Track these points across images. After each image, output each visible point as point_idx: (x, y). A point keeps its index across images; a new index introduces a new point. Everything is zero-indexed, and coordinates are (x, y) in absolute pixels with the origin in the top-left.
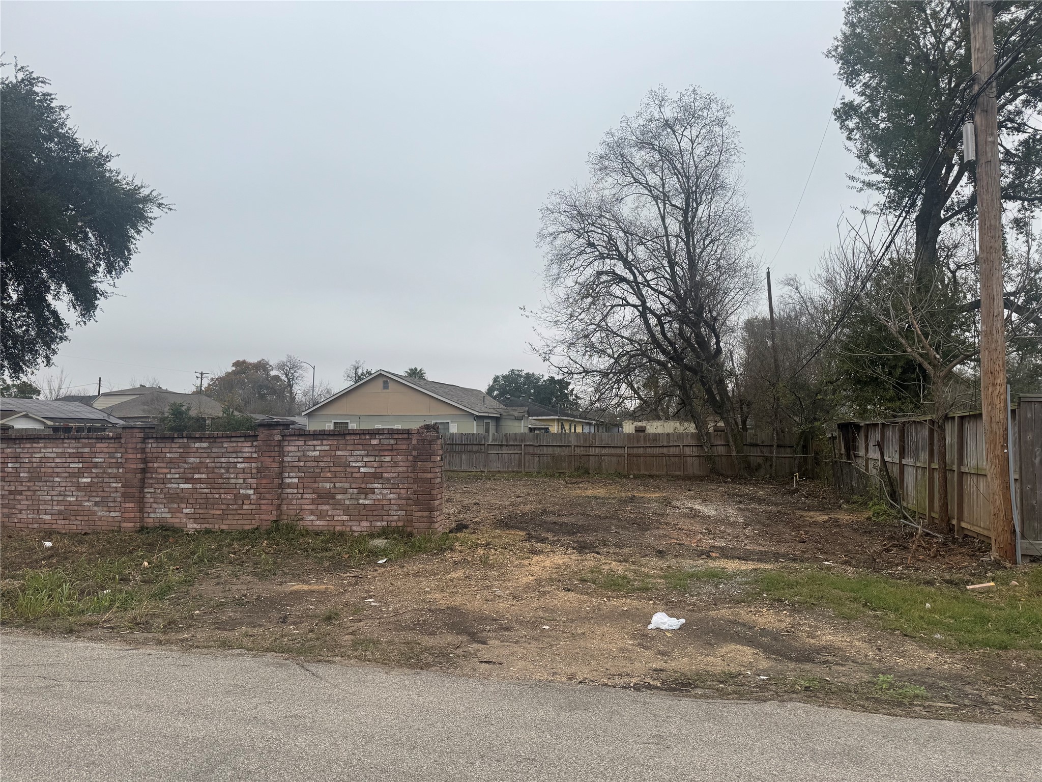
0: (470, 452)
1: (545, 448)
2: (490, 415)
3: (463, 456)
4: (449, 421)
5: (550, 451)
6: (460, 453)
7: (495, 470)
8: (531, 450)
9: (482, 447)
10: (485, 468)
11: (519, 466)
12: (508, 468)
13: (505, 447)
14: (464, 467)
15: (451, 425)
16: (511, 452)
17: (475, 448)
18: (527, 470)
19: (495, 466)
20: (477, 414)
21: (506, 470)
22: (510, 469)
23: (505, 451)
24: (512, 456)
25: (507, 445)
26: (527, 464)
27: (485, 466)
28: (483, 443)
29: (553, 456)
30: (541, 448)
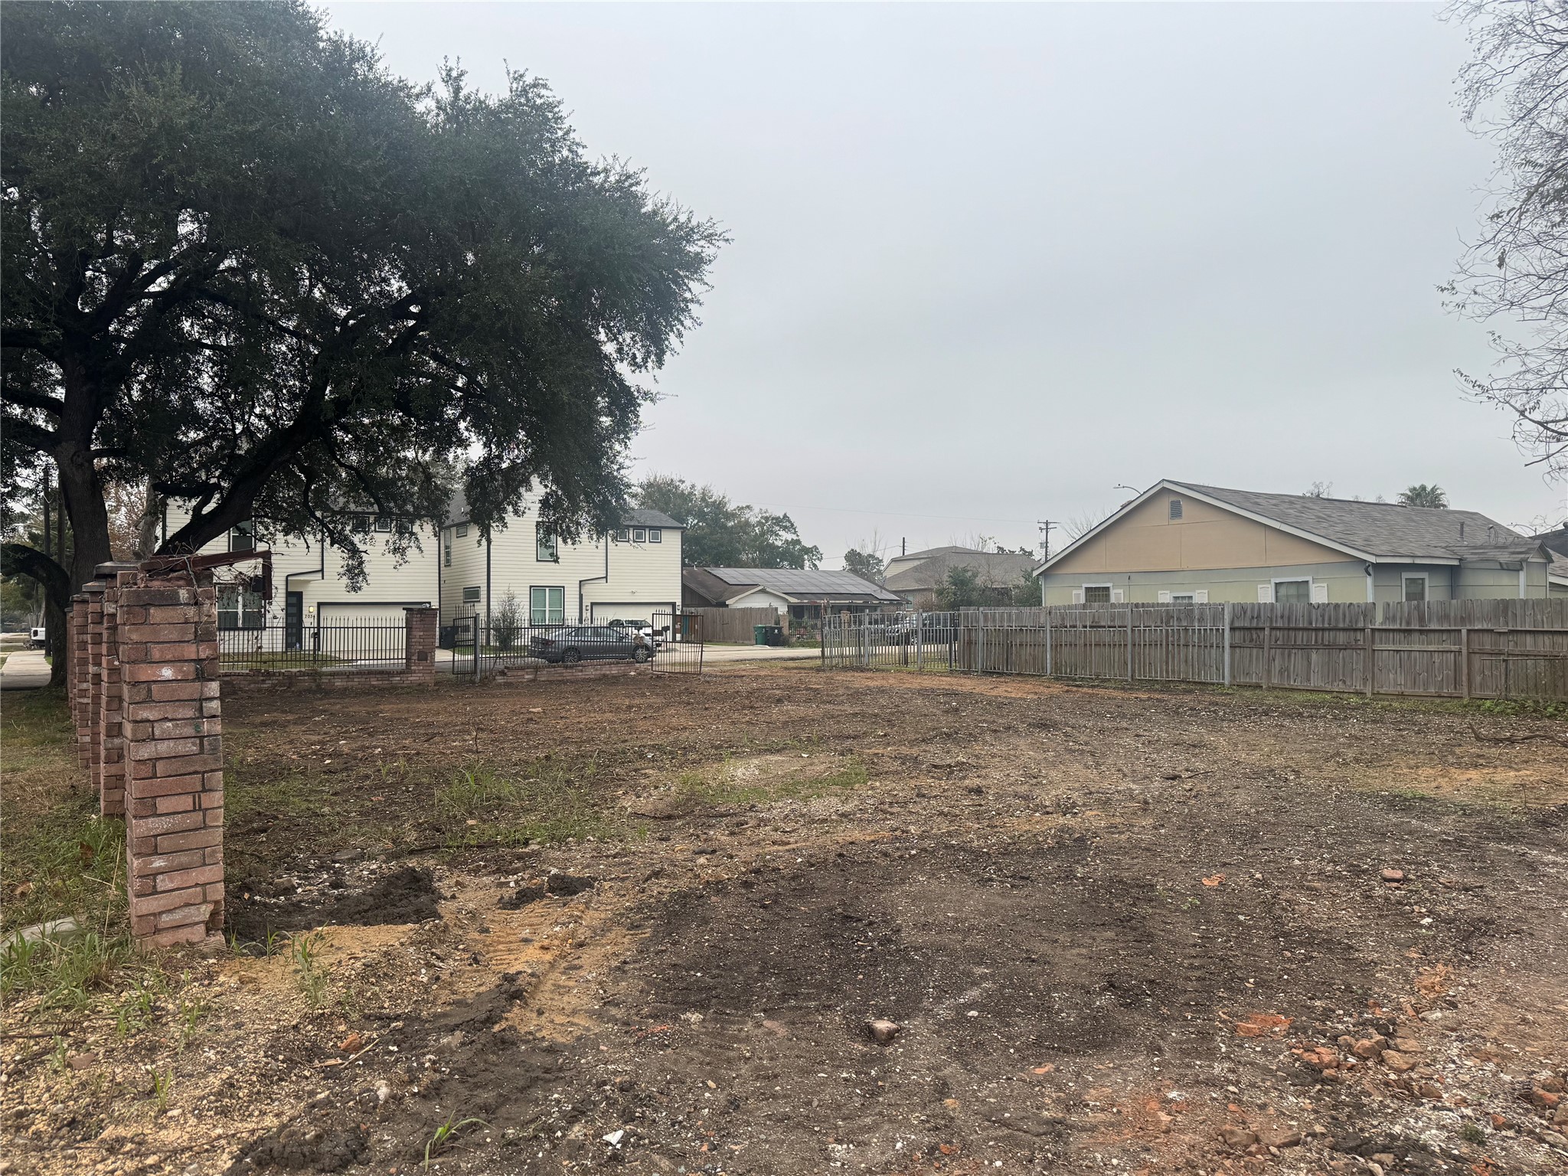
0: (1330, 647)
1: (1529, 639)
2: (1418, 561)
3: (1314, 656)
4: (1309, 578)
5: (1544, 644)
6: (1306, 648)
7: (1391, 690)
8: (1487, 643)
9: (1359, 636)
10: (1365, 685)
11: (1457, 683)
12: (1426, 685)
13: (1416, 636)
14: (1316, 682)
15: (1312, 587)
16: (1431, 648)
17: (1342, 638)
18: (1477, 693)
19: (1393, 681)
20: (1372, 559)
21: (1420, 691)
22: (1432, 690)
23: (1417, 645)
24: (1436, 658)
25: (1421, 632)
26: (1478, 679)
27: (1365, 680)
28: (1361, 625)
29: (1551, 659)
30: (1520, 638)
